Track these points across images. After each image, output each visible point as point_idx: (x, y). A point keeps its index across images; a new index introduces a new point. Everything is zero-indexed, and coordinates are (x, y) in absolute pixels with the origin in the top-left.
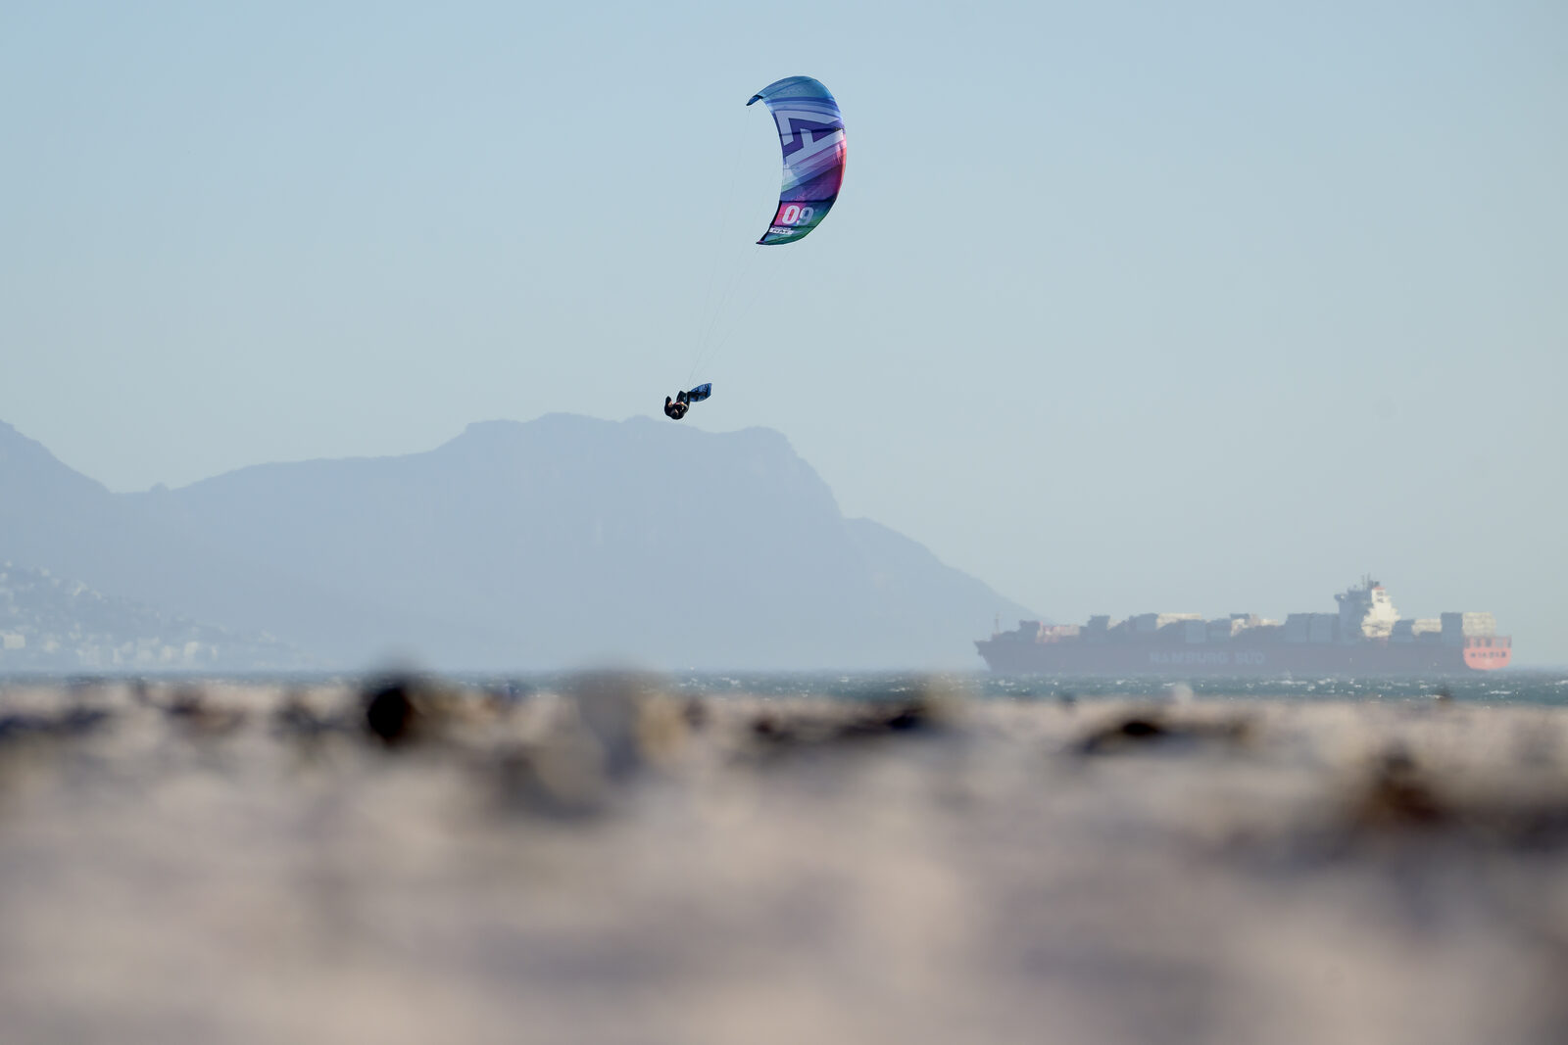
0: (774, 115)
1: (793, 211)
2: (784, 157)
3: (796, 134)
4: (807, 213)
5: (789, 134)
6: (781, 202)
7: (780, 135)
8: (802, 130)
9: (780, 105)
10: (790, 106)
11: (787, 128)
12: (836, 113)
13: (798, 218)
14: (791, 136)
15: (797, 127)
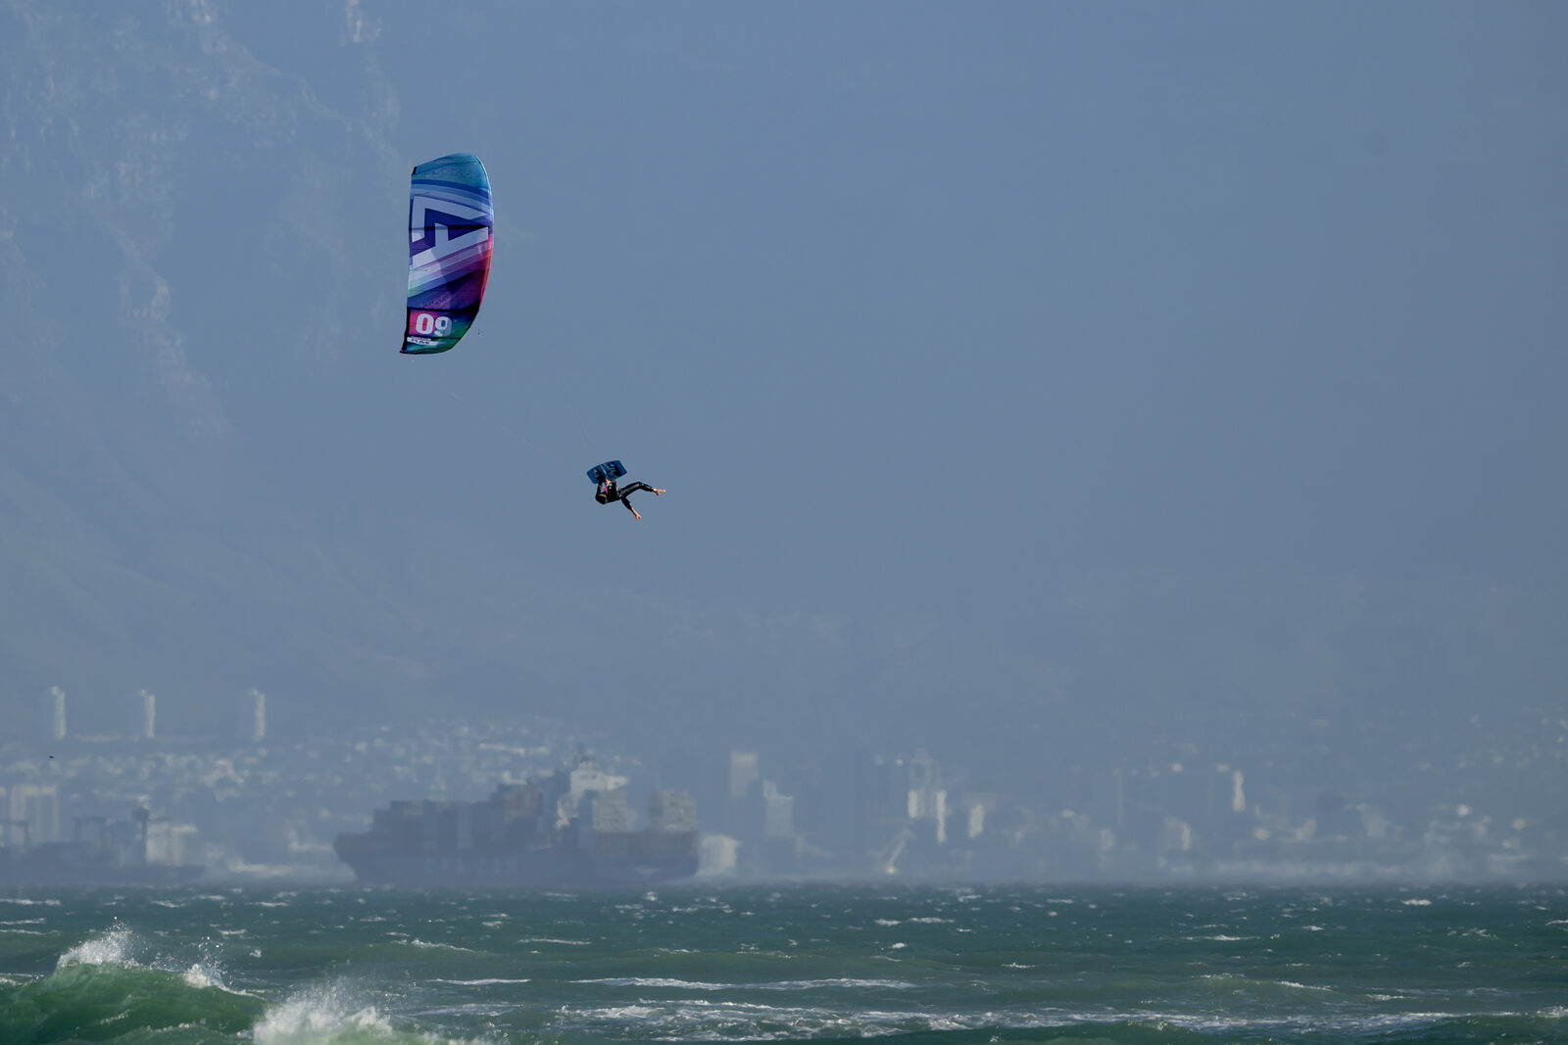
0: (412, 201)
1: (425, 321)
2: (411, 256)
3: (429, 230)
4: (443, 323)
5: (420, 229)
6: (409, 310)
7: (410, 229)
8: (437, 225)
9: (422, 189)
10: (434, 193)
11: (419, 220)
12: (484, 206)
13: (435, 329)
14: (423, 231)
15: (432, 217)
